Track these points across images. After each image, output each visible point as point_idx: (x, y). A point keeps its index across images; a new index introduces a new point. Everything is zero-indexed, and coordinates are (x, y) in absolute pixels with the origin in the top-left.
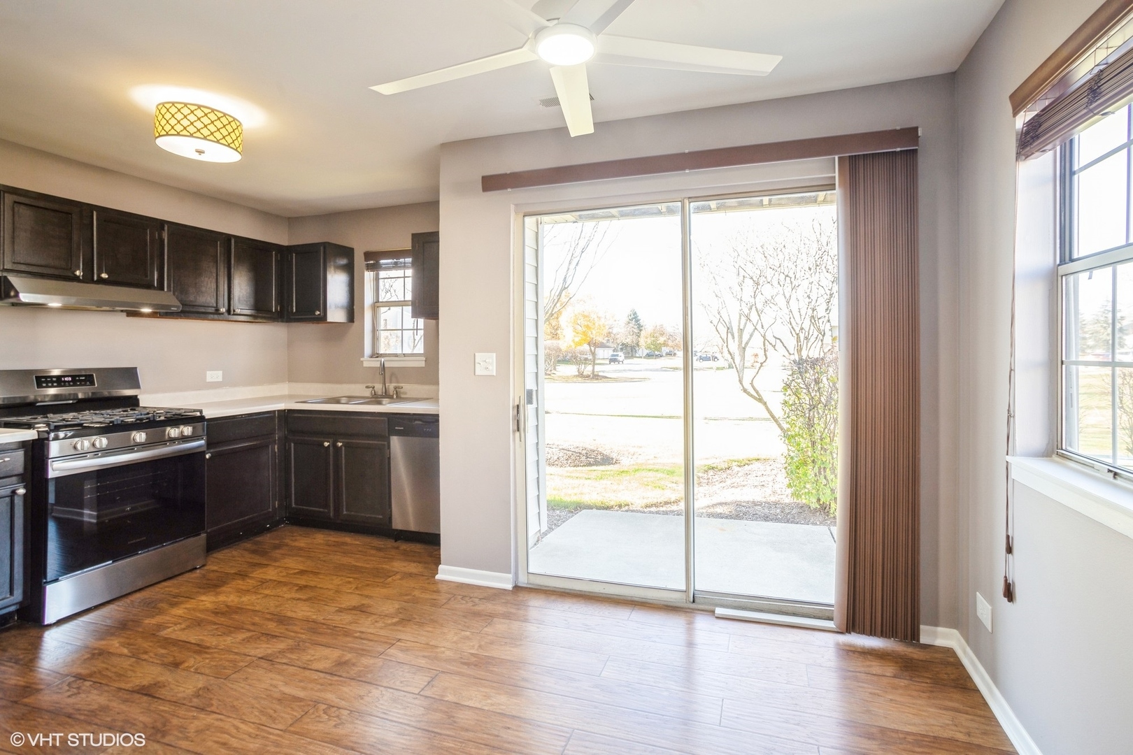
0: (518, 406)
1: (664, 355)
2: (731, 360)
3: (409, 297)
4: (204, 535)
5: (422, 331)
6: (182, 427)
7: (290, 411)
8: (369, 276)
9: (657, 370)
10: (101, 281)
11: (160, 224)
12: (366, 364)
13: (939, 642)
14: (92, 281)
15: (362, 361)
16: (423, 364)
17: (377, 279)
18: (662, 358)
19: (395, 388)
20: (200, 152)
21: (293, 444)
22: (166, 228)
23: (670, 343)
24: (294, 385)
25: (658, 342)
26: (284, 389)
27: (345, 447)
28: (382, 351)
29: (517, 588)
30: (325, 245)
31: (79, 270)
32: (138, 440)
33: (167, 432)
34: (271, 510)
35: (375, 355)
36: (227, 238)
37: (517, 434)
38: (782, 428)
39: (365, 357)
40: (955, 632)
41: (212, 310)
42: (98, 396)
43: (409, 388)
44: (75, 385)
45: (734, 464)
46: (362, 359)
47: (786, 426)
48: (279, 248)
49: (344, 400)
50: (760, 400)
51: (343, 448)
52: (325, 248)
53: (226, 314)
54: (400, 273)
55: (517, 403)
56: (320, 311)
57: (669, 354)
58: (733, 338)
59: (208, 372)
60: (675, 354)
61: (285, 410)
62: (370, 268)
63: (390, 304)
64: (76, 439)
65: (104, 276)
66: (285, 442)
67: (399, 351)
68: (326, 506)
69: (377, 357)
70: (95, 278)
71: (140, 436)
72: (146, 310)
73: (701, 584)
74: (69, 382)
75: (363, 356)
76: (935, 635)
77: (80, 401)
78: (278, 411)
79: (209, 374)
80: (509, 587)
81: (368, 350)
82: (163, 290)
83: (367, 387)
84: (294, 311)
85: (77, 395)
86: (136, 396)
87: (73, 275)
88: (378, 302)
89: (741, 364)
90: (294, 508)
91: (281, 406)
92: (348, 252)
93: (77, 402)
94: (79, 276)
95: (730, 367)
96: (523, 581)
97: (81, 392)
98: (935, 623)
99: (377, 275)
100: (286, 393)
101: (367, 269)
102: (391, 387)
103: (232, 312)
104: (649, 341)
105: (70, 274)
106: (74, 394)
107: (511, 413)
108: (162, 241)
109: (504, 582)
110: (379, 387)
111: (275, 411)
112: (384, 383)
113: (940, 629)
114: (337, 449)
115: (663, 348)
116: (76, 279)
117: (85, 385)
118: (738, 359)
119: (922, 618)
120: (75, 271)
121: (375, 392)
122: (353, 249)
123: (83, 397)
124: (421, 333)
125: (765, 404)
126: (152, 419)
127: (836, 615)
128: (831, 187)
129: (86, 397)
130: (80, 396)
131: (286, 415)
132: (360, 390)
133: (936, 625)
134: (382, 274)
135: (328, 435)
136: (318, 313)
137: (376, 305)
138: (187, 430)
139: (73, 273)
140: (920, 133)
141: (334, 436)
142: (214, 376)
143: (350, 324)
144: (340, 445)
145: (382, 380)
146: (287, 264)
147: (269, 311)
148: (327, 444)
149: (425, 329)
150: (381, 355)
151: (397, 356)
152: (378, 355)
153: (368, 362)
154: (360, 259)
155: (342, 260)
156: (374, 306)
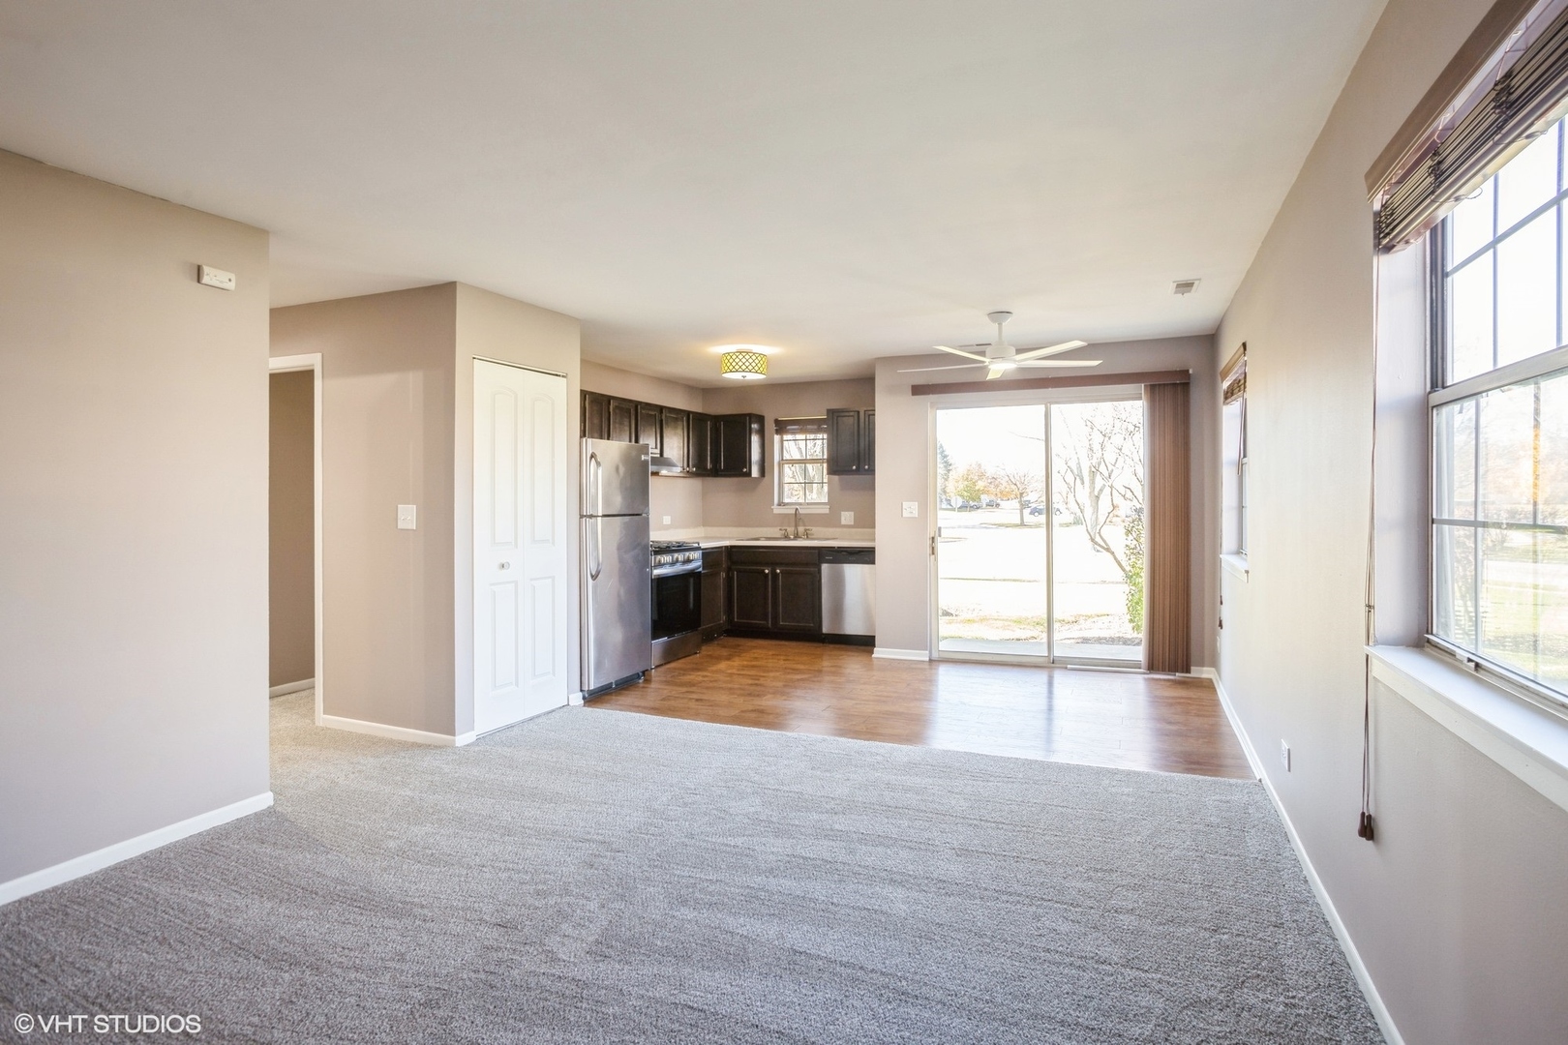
0: (933, 538)
1: (984, 506)
2: (1079, 513)
3: (825, 457)
5: (826, 485)
7: (732, 547)
8: (777, 438)
9: (973, 527)
11: (661, 408)
12: (775, 511)
13: (1204, 676)
15: (773, 509)
16: (827, 511)
17: (782, 441)
18: (979, 510)
19: (806, 530)
20: (744, 377)
21: (735, 572)
23: (992, 488)
24: (709, 529)
25: (977, 488)
26: (701, 532)
28: (786, 500)
29: (931, 661)
30: (748, 414)
35: (781, 504)
37: (933, 557)
38: (1124, 570)
39: (775, 506)
40: (1213, 669)
43: (815, 530)
45: (1081, 618)
46: (772, 507)
47: (1128, 568)
48: (712, 418)
50: (1108, 550)
51: (781, 573)
52: (750, 419)
54: (820, 436)
55: (932, 536)
56: (745, 468)
57: (990, 505)
58: (1083, 483)
60: (998, 505)
61: (728, 547)
62: (778, 432)
63: (793, 462)
66: (729, 570)
67: (803, 501)
68: (765, 619)
69: (784, 506)
73: (1057, 652)
75: (773, 505)
76: (1202, 672)
78: (725, 547)
79: (664, 518)
80: (927, 659)
81: (776, 501)
83: (781, 529)
84: (723, 468)
88: (784, 459)
89: (1094, 518)
90: (736, 621)
91: (727, 543)
92: (761, 421)
95: (1077, 522)
96: (935, 655)
98: (1202, 664)
99: (782, 438)
100: (703, 535)
101: (776, 433)
102: (800, 529)
104: (961, 486)
107: (929, 542)
108: (662, 420)
109: (923, 655)
110: (790, 528)
111: (722, 547)
112: (796, 526)
113: (1205, 669)
114: (775, 576)
115: (982, 497)
118: (1088, 512)
119: (1192, 663)
121: (787, 534)
122: (765, 418)
125: (1113, 553)
127: (1143, 666)
128: (1140, 398)
131: (730, 550)
132: (775, 532)
133: (1203, 666)
134: (785, 437)
135: (767, 564)
137: (783, 462)
140: (1191, 372)
141: (773, 565)
142: (667, 520)
143: (763, 478)
144: (778, 571)
145: (793, 524)
146: (716, 431)
147: (705, 468)
148: (767, 571)
149: (829, 483)
150: (788, 504)
151: (800, 504)
152: (785, 504)
153: (777, 510)
154: (770, 426)
155: (755, 426)
156: (779, 464)
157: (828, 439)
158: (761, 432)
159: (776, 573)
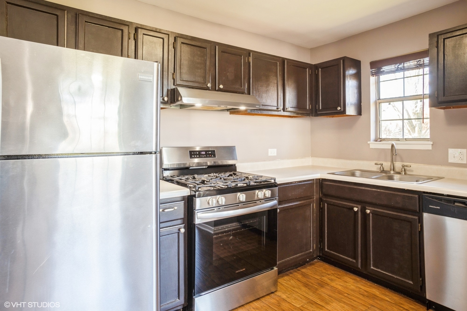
3: (427, 91)
4: (276, 269)
5: (428, 120)
6: (264, 190)
7: (323, 180)
8: (373, 79)
10: (220, 90)
11: (248, 52)
12: (372, 146)
14: (216, 90)
15: (369, 144)
16: (430, 147)
17: (378, 83)
19: (403, 166)
21: (326, 204)
22: (251, 55)
24: (315, 159)
26: (309, 161)
27: (372, 214)
28: (383, 136)
30: (344, 59)
31: (210, 83)
32: (241, 200)
33: (256, 194)
34: (312, 251)
35: (378, 139)
36: (283, 60)
39: (371, 141)
41: (275, 108)
42: (217, 164)
43: (415, 167)
44: (206, 157)
46: (369, 142)
48: (310, 66)
49: (358, 173)
51: (371, 215)
52: (343, 61)
53: (282, 111)
54: (420, 71)
56: (341, 107)
59: (269, 149)
61: (320, 179)
63: (390, 101)
64: (209, 197)
65: (221, 86)
66: (320, 202)
67: (400, 137)
68: (355, 257)
69: (381, 141)
70: (217, 89)
71: (242, 197)
72: (243, 108)
74: (204, 155)
75: (370, 140)
77: (209, 167)
78: (316, 179)
79: (270, 150)
81: (373, 136)
82: (250, 94)
83: (376, 164)
84: (321, 108)
85: (207, 163)
86: (235, 165)
87: (206, 87)
88: (379, 99)
90: (326, 251)
92: (357, 64)
93: (208, 167)
94: (209, 87)
97: (210, 162)
99: (379, 79)
100: (310, 164)
101: (373, 75)
102: (398, 165)
103: (285, 110)
105: (205, 86)
106: (206, 162)
108: (249, 63)
110: (387, 165)
111: (313, 180)
112: (392, 161)
114: (365, 216)
116: (207, 89)
117: (211, 157)
120: (208, 84)
121: (383, 169)
122: (360, 61)
123: (210, 165)
124: (427, 121)
126: (248, 184)
129: (211, 165)
130: (209, 164)
131: (322, 182)
132: (371, 166)
134: (382, 77)
135: (357, 202)
136: (339, 108)
137: (379, 101)
138: (268, 193)
139: (207, 85)
141: (361, 203)
142: (273, 152)
143: (359, 116)
144: (368, 211)
145: (389, 158)
146: (315, 78)
147: (305, 109)
148: (356, 209)
149: (432, 118)
150: (384, 140)
151: (398, 140)
152: (381, 140)
153: (373, 145)
154: (366, 68)
155: (351, 71)
156: (376, 103)
157: (431, 72)
158: (358, 76)
159: (366, 213)
